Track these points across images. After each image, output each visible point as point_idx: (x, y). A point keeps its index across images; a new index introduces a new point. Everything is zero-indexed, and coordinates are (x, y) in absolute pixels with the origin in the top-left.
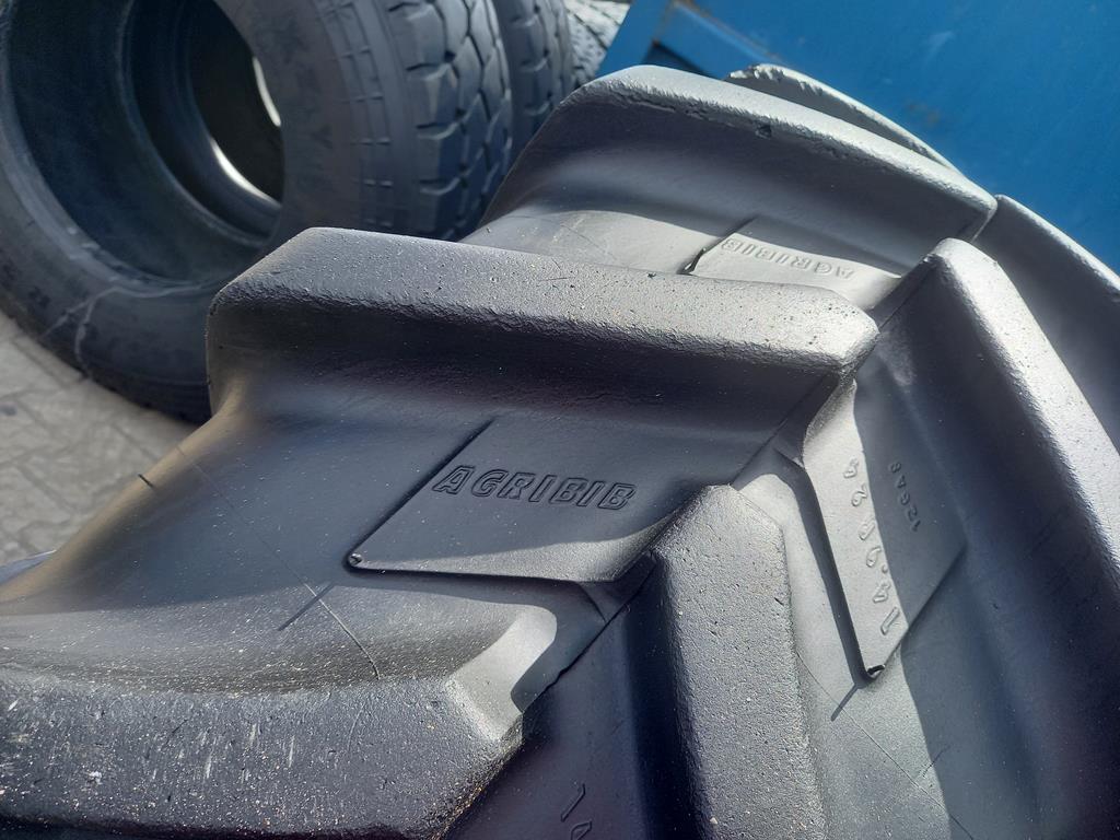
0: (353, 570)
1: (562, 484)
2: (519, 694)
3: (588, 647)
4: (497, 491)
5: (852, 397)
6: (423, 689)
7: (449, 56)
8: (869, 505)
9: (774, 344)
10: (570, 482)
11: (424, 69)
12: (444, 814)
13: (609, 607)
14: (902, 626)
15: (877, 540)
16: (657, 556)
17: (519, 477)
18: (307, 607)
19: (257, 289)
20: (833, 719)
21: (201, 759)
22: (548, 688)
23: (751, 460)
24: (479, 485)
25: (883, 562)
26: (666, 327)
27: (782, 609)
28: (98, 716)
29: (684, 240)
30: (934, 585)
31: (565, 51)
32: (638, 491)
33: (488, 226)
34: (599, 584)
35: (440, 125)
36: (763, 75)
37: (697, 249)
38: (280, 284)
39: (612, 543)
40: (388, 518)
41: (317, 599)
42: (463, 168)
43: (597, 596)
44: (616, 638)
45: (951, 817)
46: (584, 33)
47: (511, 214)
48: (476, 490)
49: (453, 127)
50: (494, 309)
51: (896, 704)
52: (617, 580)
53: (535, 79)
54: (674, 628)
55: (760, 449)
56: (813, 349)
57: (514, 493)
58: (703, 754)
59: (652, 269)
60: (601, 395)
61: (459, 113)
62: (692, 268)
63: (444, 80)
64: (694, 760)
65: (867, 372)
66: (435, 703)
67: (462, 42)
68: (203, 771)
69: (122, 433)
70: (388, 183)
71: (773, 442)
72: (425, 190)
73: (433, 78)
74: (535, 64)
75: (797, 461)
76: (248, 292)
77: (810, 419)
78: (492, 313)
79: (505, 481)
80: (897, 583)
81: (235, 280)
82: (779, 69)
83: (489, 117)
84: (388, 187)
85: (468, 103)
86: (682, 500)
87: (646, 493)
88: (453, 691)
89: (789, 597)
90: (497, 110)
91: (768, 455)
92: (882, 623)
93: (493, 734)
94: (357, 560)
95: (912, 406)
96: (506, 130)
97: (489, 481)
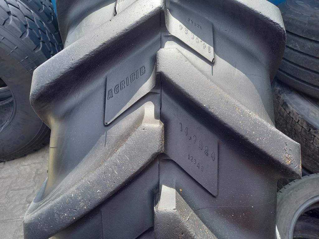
0: (107, 126)
1: (131, 78)
2: (156, 117)
3: (161, 101)
4: (120, 90)
5: (169, 13)
6: (140, 129)
7: (9, 13)
8: (189, 31)
9: (146, 14)
10: (132, 76)
11: (7, 21)
12: (161, 144)
13: (159, 91)
14: (212, 48)
15: (196, 37)
16: (159, 72)
17: (121, 83)
18: (106, 139)
19: (37, 91)
20: (213, 75)
21: (114, 172)
22: (160, 113)
23: (161, 42)
25: (200, 40)
26: (123, 28)
27: (187, 62)
28: (89, 183)
29: (109, 8)
30: (212, 36)
32: (145, 66)
34: (153, 89)
35: (24, 33)
37: (113, 8)
38: (40, 86)
39: (149, 79)
40: (105, 112)
41: (106, 136)
42: (40, 39)
43: (155, 91)
44: (165, 95)
45: (245, 74)
47: (68, 35)
48: (116, 92)
49: (28, 30)
50: (87, 54)
51: (221, 63)
52: (156, 85)
54: (172, 81)
55: (161, 38)
56: (154, 8)
57: (123, 87)
58: (194, 97)
59: (110, 19)
60: (122, 54)
61: (26, 26)
62: (116, 13)
63: (14, 20)
64: (194, 99)
65: (168, 5)
66: (144, 129)
67: (8, 7)
68: (116, 174)
69: (26, 165)
70: (27, 57)
71: (162, 35)
72: (36, 51)
73: (11, 22)
76: (36, 93)
77: (165, 24)
78: (87, 55)
79: (120, 86)
80: (205, 42)
81: (31, 94)
83: (33, 21)
84: (27, 58)
85: (25, 21)
86: (154, 60)
87: (147, 64)
88: (145, 125)
89: (187, 59)
90: (33, 17)
91: (163, 38)
92: (208, 51)
93: (158, 126)
94: (107, 123)
95: (182, 5)
96: (40, 21)
97: (118, 88)
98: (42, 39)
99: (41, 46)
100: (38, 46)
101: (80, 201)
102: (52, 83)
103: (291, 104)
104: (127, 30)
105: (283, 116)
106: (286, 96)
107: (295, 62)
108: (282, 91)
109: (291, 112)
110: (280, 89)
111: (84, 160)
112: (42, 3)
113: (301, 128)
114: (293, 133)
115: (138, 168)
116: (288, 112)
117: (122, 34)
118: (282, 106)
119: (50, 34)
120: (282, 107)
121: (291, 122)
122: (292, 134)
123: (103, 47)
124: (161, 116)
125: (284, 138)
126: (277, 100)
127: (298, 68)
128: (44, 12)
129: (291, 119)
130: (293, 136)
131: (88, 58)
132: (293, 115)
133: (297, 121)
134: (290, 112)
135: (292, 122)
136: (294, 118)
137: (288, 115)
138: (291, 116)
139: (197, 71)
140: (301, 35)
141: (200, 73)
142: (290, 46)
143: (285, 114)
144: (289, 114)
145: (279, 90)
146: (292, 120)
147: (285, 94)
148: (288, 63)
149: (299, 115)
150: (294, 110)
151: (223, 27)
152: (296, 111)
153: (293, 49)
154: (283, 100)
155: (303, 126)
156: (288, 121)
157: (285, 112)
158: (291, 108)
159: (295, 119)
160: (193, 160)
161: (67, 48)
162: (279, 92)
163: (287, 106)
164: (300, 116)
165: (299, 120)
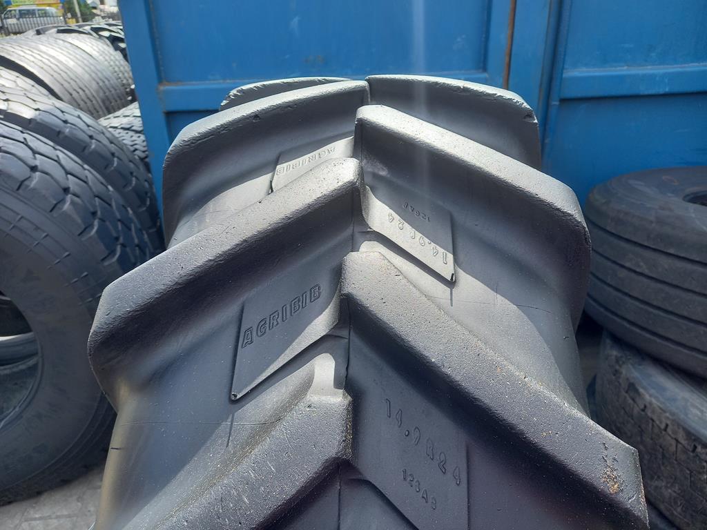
0: (236, 402)
1: (291, 306)
2: (338, 384)
3: (349, 353)
4: (268, 328)
5: (370, 192)
6: (301, 406)
7: (66, 190)
8: (406, 225)
9: (325, 192)
10: (293, 302)
11: (59, 206)
12: (344, 439)
13: (345, 333)
14: (450, 257)
15: (419, 235)
16: (344, 295)
17: (272, 316)
18: (230, 429)
19: (105, 326)
20: (452, 306)
21: (241, 500)
22: (346, 377)
23: (353, 244)
24: (259, 331)
25: (427, 240)
26: (282, 216)
27: (401, 277)
28: (186, 524)
29: (261, 182)
30: (451, 235)
31: (121, 147)
32: (321, 285)
34: (335, 327)
35: (89, 227)
36: (235, 95)
37: (267, 183)
38: (114, 317)
39: (327, 310)
40: (233, 372)
41: (232, 424)
42: (117, 239)
43: (338, 333)
44: (357, 342)
45: (517, 305)
46: (123, 133)
47: (179, 226)
48: (259, 334)
49: (96, 223)
50: (210, 258)
51: (468, 283)
52: (339, 319)
53: (118, 171)
54: (370, 312)
55: (353, 236)
56: (340, 184)
57: (275, 323)
58: (413, 343)
59: (259, 199)
60: (278, 262)
61: (94, 214)
62: (272, 191)
63: (72, 203)
64: (412, 348)
65: (368, 179)
66: (309, 406)
67: (67, 179)
68: (245, 503)
70: (85, 274)
71: (355, 230)
72: (106, 263)
73: (67, 206)
74: (113, 164)
75: (369, 230)
76: (102, 330)
77: (361, 210)
78: (211, 260)
79: (268, 322)
80: (437, 244)
81: (92, 331)
82: (239, 88)
83: (110, 205)
84: (86, 276)
85: (94, 206)
86: (338, 274)
87: (325, 282)
88: (312, 397)
89: (400, 272)
90: (111, 199)
91: (357, 235)
92: (442, 261)
93: (338, 400)
94: (235, 396)
95: (395, 180)
96: (123, 206)
97: (262, 326)
98: (121, 240)
99: (118, 253)
100: (112, 253)
102: (138, 311)
103: (644, 388)
104: (290, 218)
105: (631, 416)
106: (633, 370)
107: (641, 298)
108: (624, 359)
109: (648, 405)
110: (619, 355)
111: (181, 476)
112: (132, 173)
113: (674, 442)
114: (660, 456)
115: (294, 491)
116: (642, 407)
117: (280, 225)
118: (627, 392)
119: (139, 231)
120: (627, 395)
121: (650, 430)
122: (656, 458)
123: (241, 247)
124: (346, 383)
125: (598, 433)
126: (614, 377)
127: (651, 310)
128: (135, 190)
129: (651, 421)
130: (661, 462)
131: (211, 267)
132: (653, 412)
133: (663, 426)
134: (645, 407)
135: (652, 429)
136: (655, 418)
137: (643, 413)
138: (649, 414)
139: (417, 294)
140: (646, 244)
141: (424, 298)
142: (628, 264)
143: (636, 410)
144: (643, 410)
145: (616, 356)
146: (653, 425)
147: (630, 366)
148: (627, 299)
149: (665, 412)
150: (654, 401)
151: (470, 220)
152: (658, 404)
153: (635, 272)
154: (628, 379)
155: (679, 440)
156: (643, 426)
157: (636, 405)
158: (647, 397)
159: (658, 422)
160: (414, 483)
161: (174, 248)
162: (617, 361)
163: (637, 391)
164: (668, 415)
165: (667, 425)
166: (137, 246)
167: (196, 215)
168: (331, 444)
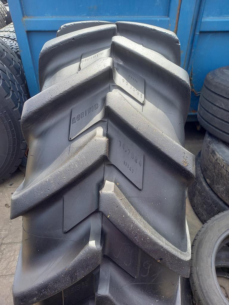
0: (71, 141)
1: (88, 111)
2: (104, 135)
3: (108, 126)
4: (80, 118)
5: (116, 71)
6: (93, 140)
8: (129, 84)
9: (100, 70)
10: (89, 109)
12: (106, 150)
13: (106, 120)
14: (143, 95)
15: (133, 87)
16: (107, 106)
17: (82, 114)
18: (70, 149)
19: (27, 115)
20: (142, 112)
21: (75, 166)
22: (107, 134)
25: (135, 89)
26: (85, 78)
27: (125, 101)
29: (76, 65)
30: (144, 88)
33: (44, 86)
34: (103, 118)
36: (63, 28)
37: (79, 65)
38: (29, 112)
39: (101, 112)
40: (69, 132)
41: (70, 147)
42: (10, 88)
43: (104, 120)
44: (110, 123)
45: (164, 112)
48: (78, 120)
51: (148, 104)
52: (105, 115)
53: (7, 58)
54: (115, 112)
55: (109, 87)
56: (106, 67)
57: (83, 116)
58: (128, 122)
60: (83, 95)
62: (80, 69)
64: (128, 123)
65: (115, 66)
66: (95, 140)
71: (110, 84)
72: (7, 98)
75: (115, 85)
77: (113, 77)
78: (61, 93)
79: (80, 116)
80: (139, 91)
81: (22, 116)
86: (104, 100)
87: (100, 103)
88: (96, 138)
89: (125, 99)
90: (6, 71)
91: (111, 87)
92: (140, 97)
93: (105, 139)
94: (71, 139)
95: (125, 66)
96: (11, 74)
97: (78, 117)
98: (12, 89)
99: (11, 94)
100: (9, 94)
101: (52, 184)
102: (37, 110)
103: (218, 152)
104: (88, 79)
105: (212, 162)
106: (215, 146)
107: (221, 118)
108: (212, 142)
109: (218, 158)
110: (210, 140)
111: (54, 162)
112: (12, 59)
113: (225, 172)
114: (220, 176)
115: (91, 164)
116: (216, 159)
117: (84, 81)
118: (211, 154)
119: (18, 85)
120: (211, 155)
121: (218, 167)
122: (219, 177)
124: (107, 135)
126: (207, 149)
127: (224, 122)
128: (14, 67)
129: (218, 164)
130: (220, 179)
131: (61, 96)
132: (220, 161)
133: (222, 166)
134: (217, 159)
135: (219, 167)
136: (220, 163)
137: (216, 161)
138: (218, 161)
139: (131, 106)
140: (225, 96)
141: (133, 108)
142: (217, 105)
143: (214, 160)
144: (216, 160)
145: (209, 141)
146: (219, 166)
147: (214, 144)
148: (216, 118)
149: (224, 161)
150: (220, 157)
151: (152, 82)
152: (222, 158)
153: (219, 107)
154: (212, 149)
155: (228, 170)
156: (216, 166)
157: (214, 159)
158: (218, 155)
159: (221, 165)
160: (127, 165)
161: (45, 90)
162: (209, 143)
163: (215, 154)
164: (225, 162)
165: (224, 165)
166: (18, 92)
167: (52, 77)
168: (103, 151)
